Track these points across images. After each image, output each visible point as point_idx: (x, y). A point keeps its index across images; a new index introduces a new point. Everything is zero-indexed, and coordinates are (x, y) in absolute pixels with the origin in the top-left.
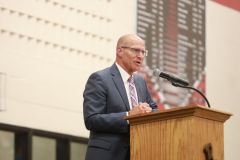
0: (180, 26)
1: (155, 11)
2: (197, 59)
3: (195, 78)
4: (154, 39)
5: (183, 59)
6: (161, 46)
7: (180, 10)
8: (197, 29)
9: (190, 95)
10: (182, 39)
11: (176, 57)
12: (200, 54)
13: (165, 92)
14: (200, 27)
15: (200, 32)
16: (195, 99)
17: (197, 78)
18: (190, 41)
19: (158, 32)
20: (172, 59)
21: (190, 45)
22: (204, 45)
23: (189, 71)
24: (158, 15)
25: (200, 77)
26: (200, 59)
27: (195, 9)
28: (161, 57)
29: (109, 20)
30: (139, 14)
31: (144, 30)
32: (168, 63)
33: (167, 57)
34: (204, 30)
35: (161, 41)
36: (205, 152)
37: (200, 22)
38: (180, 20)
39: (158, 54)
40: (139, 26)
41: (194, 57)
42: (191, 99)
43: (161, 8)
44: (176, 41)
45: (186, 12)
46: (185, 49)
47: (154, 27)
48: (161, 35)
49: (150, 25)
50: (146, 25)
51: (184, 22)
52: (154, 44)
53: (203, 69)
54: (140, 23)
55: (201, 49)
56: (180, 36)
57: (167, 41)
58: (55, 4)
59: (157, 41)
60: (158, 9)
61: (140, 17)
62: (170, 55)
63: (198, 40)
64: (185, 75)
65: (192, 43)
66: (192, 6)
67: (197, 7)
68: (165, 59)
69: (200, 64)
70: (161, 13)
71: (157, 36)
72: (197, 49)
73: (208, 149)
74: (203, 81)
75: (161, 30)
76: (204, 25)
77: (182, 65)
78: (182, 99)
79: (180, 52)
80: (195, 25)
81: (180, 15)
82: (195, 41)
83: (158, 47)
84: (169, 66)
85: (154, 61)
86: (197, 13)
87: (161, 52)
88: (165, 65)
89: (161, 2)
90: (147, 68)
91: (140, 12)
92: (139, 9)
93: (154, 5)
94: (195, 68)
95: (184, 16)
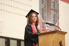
0: (52, 8)
1: (44, 4)
2: (56, 17)
3: (56, 22)
4: (44, 11)
5: (53, 17)
6: (46, 14)
7: (51, 3)
8: (57, 9)
9: (55, 27)
10: (52, 12)
11: (51, 17)
12: (57, 16)
13: (48, 27)
14: (57, 8)
15: (57, 10)
16: (56, 29)
17: (57, 23)
18: (54, 12)
19: (45, 9)
20: (49, 17)
21: (54, 13)
22: (58, 13)
23: (54, 21)
24: (45, 5)
25: (58, 22)
26: (57, 17)
27: (56, 3)
28: (46, 17)
29: (31, 6)
30: (40, 5)
31: (41, 9)
32: (48, 18)
33: (48, 17)
34: (58, 9)
35: (46, 12)
36: (60, 43)
37: (57, 7)
38: (52, 6)
39: (46, 16)
40: (40, 8)
41: (56, 16)
42: (55, 28)
43: (46, 3)
44: (50, 12)
45: (53, 4)
46: (53, 14)
47: (44, 8)
48: (46, 10)
49: (43, 7)
50: (42, 8)
51: (53, 7)
52: (44, 13)
53: (58, 20)
54: (40, 7)
55: (58, 14)
56: (52, 11)
57: (48, 12)
58: (14, 1)
59: (45, 12)
60: (45, 3)
61: (40, 6)
62: (49, 16)
63: (57, 12)
64: (53, 22)
65: (55, 13)
66: (55, 2)
67: (56, 2)
68: (47, 17)
69: (57, 18)
70: (46, 4)
71: (45, 11)
72: (57, 14)
73: (61, 42)
74: (58, 23)
75: (46, 9)
76: (58, 7)
77: (52, 19)
78: (53, 29)
79: (52, 15)
80: (56, 8)
81: (52, 5)
82: (56, 12)
83: (45, 14)
84: (49, 19)
85: (44, 18)
86: (56, 4)
87: (46, 15)
88: (47, 19)
89: (46, 1)
90: (42, 20)
91: (40, 4)
92: (40, 3)
93: (44, 2)
94: (56, 20)
95: (53, 5)
